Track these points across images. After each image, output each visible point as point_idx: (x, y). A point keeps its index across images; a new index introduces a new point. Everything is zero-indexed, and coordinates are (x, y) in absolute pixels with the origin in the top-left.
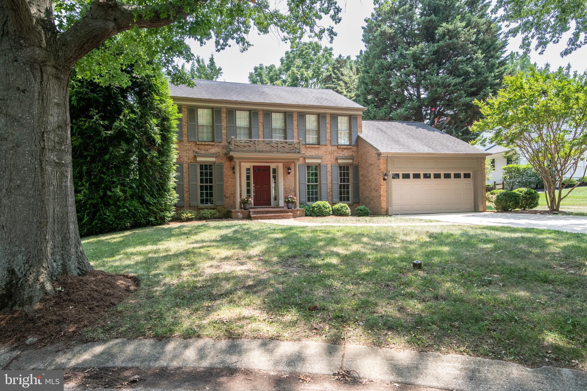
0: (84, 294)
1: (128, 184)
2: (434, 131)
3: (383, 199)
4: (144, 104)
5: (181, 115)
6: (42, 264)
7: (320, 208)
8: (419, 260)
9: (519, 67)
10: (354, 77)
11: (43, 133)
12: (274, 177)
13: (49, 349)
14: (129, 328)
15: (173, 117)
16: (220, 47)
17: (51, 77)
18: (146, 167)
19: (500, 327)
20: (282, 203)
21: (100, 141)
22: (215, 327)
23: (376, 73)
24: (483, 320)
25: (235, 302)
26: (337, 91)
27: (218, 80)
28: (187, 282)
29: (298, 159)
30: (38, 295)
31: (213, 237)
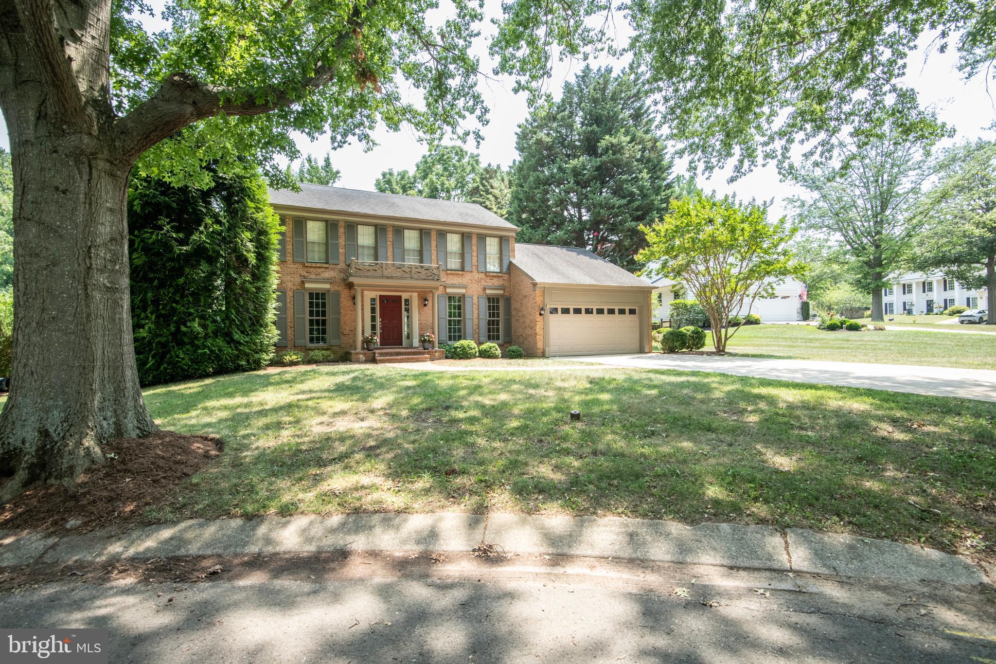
0: (145, 462)
1: (210, 316)
2: (596, 259)
3: (539, 338)
4: (233, 212)
5: (283, 228)
6: (87, 423)
7: (464, 348)
8: (576, 410)
9: (685, 192)
10: (506, 191)
11: (90, 247)
12: (407, 310)
13: (98, 534)
14: (208, 505)
15: (273, 231)
16: (338, 144)
17: (103, 174)
18: (235, 294)
19: (661, 483)
20: (416, 342)
21: (172, 259)
22: (323, 500)
23: (531, 188)
24: (643, 476)
25: (351, 467)
26: (486, 207)
27: (335, 185)
28: (289, 444)
29: (437, 288)
30: (82, 464)
31: (325, 387)
